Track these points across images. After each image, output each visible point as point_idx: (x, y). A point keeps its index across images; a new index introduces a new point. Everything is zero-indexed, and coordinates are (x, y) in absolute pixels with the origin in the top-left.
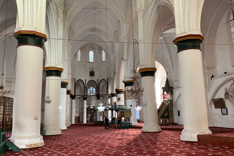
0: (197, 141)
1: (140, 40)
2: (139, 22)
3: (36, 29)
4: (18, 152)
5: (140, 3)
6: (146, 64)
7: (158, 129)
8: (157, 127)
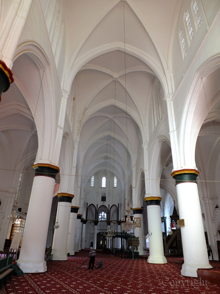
0: (197, 277)
1: (145, 170)
2: (144, 154)
3: (51, 162)
4: (21, 276)
5: (145, 137)
6: (151, 193)
7: (164, 261)
8: (163, 258)
